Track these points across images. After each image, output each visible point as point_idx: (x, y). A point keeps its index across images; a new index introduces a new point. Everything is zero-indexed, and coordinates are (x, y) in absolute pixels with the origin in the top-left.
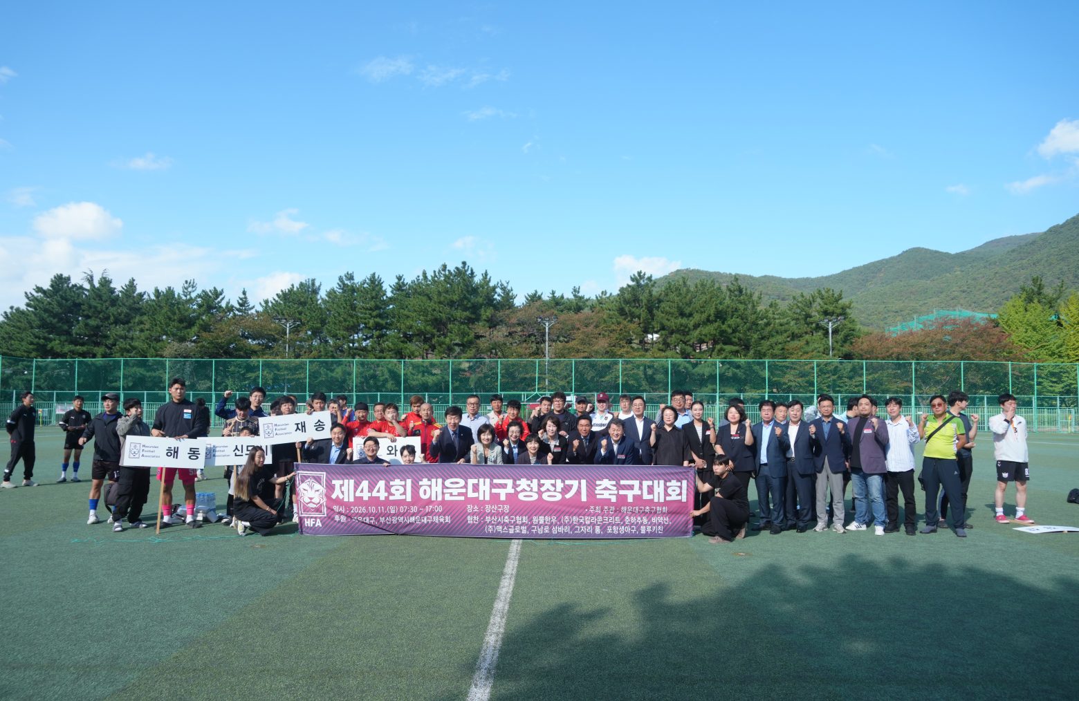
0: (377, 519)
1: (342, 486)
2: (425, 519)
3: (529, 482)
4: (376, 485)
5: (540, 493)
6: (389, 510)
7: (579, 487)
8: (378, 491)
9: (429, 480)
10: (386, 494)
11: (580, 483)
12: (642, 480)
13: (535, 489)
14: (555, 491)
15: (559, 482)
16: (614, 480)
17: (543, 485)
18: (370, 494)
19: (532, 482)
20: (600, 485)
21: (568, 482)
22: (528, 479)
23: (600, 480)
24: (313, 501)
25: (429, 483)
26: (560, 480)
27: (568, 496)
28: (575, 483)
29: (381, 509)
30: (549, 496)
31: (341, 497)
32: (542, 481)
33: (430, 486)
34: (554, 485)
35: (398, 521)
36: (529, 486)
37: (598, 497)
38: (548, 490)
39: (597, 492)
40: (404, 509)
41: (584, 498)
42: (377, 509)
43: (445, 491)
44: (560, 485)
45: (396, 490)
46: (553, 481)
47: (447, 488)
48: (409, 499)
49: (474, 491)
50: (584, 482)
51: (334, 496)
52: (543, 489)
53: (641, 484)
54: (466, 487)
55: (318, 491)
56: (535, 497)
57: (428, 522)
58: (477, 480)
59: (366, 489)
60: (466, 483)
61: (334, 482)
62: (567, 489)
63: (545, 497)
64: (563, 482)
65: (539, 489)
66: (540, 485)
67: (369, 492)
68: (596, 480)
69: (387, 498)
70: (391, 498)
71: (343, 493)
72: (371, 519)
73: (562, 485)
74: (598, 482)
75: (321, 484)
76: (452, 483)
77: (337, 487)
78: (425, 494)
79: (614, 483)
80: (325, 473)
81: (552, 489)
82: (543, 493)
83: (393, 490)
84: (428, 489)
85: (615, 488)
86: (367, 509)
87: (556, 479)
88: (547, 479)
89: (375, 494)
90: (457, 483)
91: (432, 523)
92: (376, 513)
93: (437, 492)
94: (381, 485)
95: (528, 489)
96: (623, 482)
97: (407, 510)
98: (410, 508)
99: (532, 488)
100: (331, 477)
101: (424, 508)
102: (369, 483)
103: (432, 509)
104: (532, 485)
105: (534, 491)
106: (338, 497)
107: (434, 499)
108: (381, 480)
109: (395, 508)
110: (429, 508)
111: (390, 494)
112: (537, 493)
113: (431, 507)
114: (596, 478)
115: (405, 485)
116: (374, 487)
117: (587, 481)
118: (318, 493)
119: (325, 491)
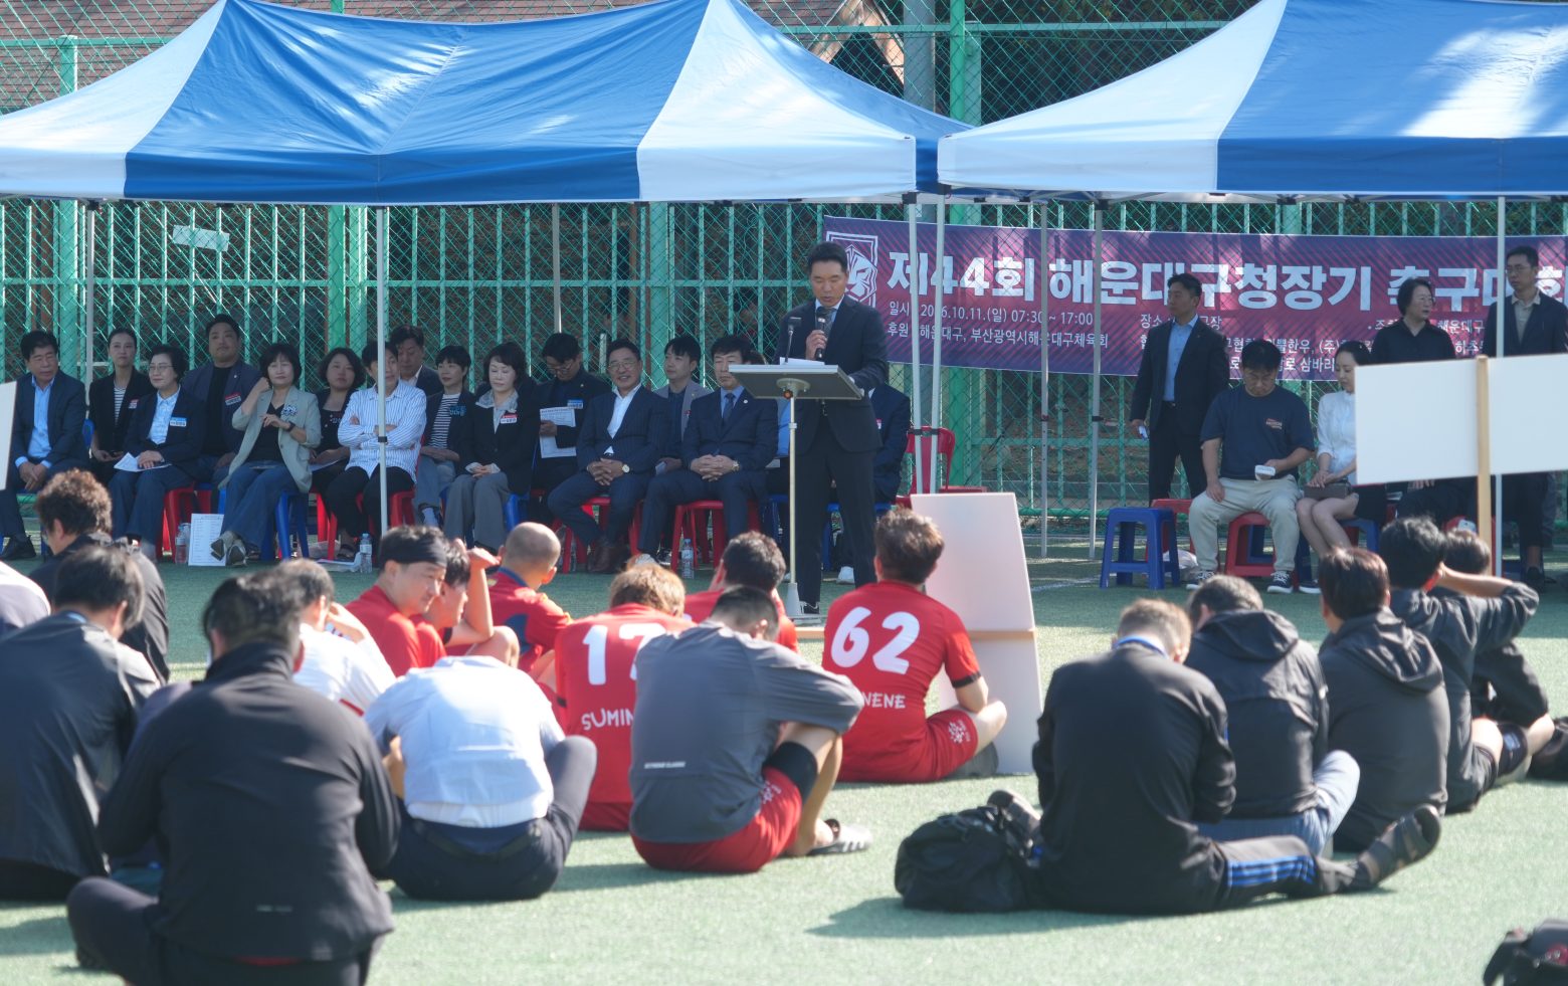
0: (967, 332)
1: (906, 263)
2: (1059, 338)
3: (1260, 271)
4: (967, 264)
5: (1280, 293)
6: (992, 316)
7: (1357, 283)
8: (972, 278)
9: (1069, 261)
10: (987, 285)
11: (1358, 274)
12: (1483, 268)
13: (1272, 285)
14: (1310, 289)
15: (1318, 270)
16: (1425, 268)
17: (1288, 276)
18: (955, 284)
19: (1265, 271)
20: (1398, 278)
21: (1335, 272)
22: (1258, 265)
23: (1399, 268)
24: (853, 290)
25: (1068, 268)
26: (1320, 268)
27: (1334, 300)
28: (1349, 273)
29: (976, 312)
30: (1297, 300)
31: (905, 284)
32: (1286, 270)
33: (1070, 274)
34: (1308, 278)
35: (1005, 338)
36: (1259, 278)
38: (1296, 288)
40: (1020, 314)
41: (1365, 304)
42: (968, 312)
43: (1099, 284)
44: (1319, 277)
45: (1006, 278)
46: (1306, 270)
47: (1104, 280)
48: (1030, 297)
49: (1154, 288)
50: (1366, 272)
51: (892, 283)
52: (1286, 285)
53: (1480, 276)
54: (1138, 278)
55: (863, 271)
56: (1271, 300)
57: (1063, 345)
58: (1160, 265)
59: (948, 273)
60: (1140, 271)
61: (892, 255)
62: (1333, 285)
63: (1290, 301)
64: (1326, 271)
65: (1279, 286)
66: (1281, 278)
67: (954, 278)
68: (1390, 268)
69: (988, 292)
70: (996, 292)
71: (907, 276)
72: (956, 332)
73: (1323, 278)
74: (1394, 273)
75: (869, 259)
76: (1112, 270)
77: (899, 267)
78: (1060, 289)
80: (876, 238)
81: (1305, 284)
82: (1287, 292)
83: (1000, 277)
84: (1064, 277)
86: (950, 310)
87: (1311, 264)
88: (1293, 264)
89: (965, 282)
90: (1122, 271)
91: (1072, 345)
92: (965, 321)
93: (1082, 286)
94: (977, 266)
95: (1258, 284)
96: (1443, 272)
97: (1025, 318)
98: (1031, 315)
99: (1265, 282)
100: (887, 244)
101: (1058, 315)
102: (955, 261)
103: (1073, 319)
104: (1265, 277)
105: (1268, 288)
106: (899, 283)
107: (1076, 299)
108: (977, 256)
109: (1003, 312)
110: (1067, 316)
111: (995, 285)
112: (1274, 292)
113: (1072, 314)
114: (1390, 264)
115: (1024, 269)
116: (964, 270)
117: (1373, 270)
118: (864, 275)
119: (875, 271)
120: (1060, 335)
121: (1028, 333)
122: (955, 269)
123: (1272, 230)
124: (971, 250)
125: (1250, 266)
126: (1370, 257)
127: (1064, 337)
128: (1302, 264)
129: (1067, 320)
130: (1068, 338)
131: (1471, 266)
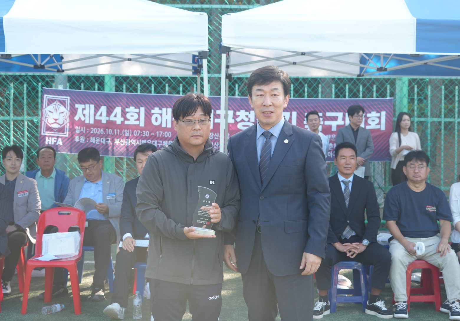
0: (113, 141)
1: (83, 109)
3: (247, 113)
4: (113, 110)
6: (124, 133)
7: (290, 119)
8: (115, 116)
9: (160, 109)
10: (122, 119)
11: (291, 115)
18: (107, 118)
19: (249, 113)
22: (246, 111)
24: (57, 121)
25: (160, 112)
28: (287, 115)
29: (117, 131)
31: (83, 119)
33: (161, 115)
35: (131, 143)
36: (247, 116)
40: (138, 133)
42: (113, 131)
45: (131, 116)
48: (142, 124)
50: (295, 114)
51: (76, 118)
53: (344, 116)
55: (63, 113)
57: (158, 146)
59: (104, 114)
61: (77, 106)
67: (107, 116)
69: (123, 122)
70: (126, 122)
71: (84, 115)
72: (108, 140)
75: (65, 107)
77: (80, 111)
78: (156, 121)
80: (69, 98)
83: (128, 116)
84: (159, 117)
86: (105, 131)
89: (112, 118)
92: (112, 135)
93: (167, 120)
94: (118, 110)
95: (246, 119)
96: (328, 114)
97: (140, 134)
98: (143, 132)
99: (249, 118)
100: (74, 101)
101: (155, 133)
102: (107, 108)
103: (162, 134)
104: (250, 116)
105: (251, 121)
106: (80, 119)
107: (164, 125)
108: (118, 106)
109: (130, 132)
110: (159, 133)
111: (126, 119)
113: (161, 132)
114: (305, 110)
115: (139, 112)
116: (112, 112)
117: (297, 113)
118: (62, 115)
119: (69, 113)
120: (156, 142)
121: (141, 141)
122: (107, 112)
124: (115, 103)
125: (243, 111)
126: (297, 108)
127: (158, 143)
129: (159, 135)
130: (160, 143)
131: (340, 111)
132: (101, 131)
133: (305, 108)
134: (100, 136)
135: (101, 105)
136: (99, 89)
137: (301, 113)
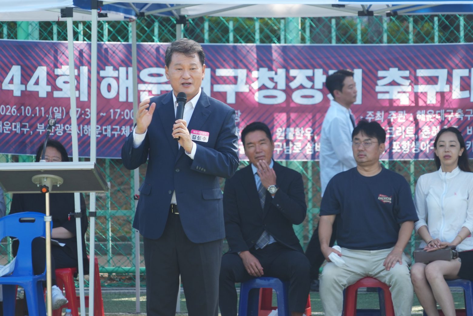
0: (33, 127)
2: (109, 130)
3: (272, 74)
4: (33, 72)
5: (288, 91)
6: (53, 113)
8: (37, 83)
9: (116, 69)
10: (49, 88)
12: (452, 69)
13: (282, 85)
14: (312, 87)
15: (319, 72)
16: (406, 69)
17: (294, 78)
18: (23, 88)
19: (276, 74)
20: (384, 78)
22: (270, 69)
23: (384, 69)
25: (115, 74)
26: (321, 70)
29: (40, 110)
30: (302, 97)
32: (293, 72)
33: (117, 79)
34: (311, 79)
35: (65, 131)
36: (272, 79)
37: (380, 96)
38: (301, 87)
39: (378, 89)
42: (34, 110)
43: (142, 87)
44: (320, 78)
45: (65, 82)
46: (309, 72)
47: (144, 82)
48: (84, 97)
50: (358, 73)
52: (293, 85)
53: (450, 75)
56: (281, 98)
57: (113, 135)
59: (18, 79)
63: (296, 97)
64: (326, 72)
65: (287, 86)
66: (289, 79)
67: (22, 83)
68: (377, 70)
69: (50, 94)
70: (57, 94)
72: (24, 126)
73: (323, 78)
74: (381, 73)
76: (151, 75)
78: (109, 91)
79: (407, 73)
81: (308, 84)
82: (293, 90)
83: (59, 82)
84: (114, 83)
85: (408, 82)
86: (19, 109)
87: (313, 67)
88: (299, 68)
89: (31, 87)
90: (159, 75)
91: (119, 136)
92: (31, 118)
93: (127, 88)
94: (41, 72)
95: (270, 85)
96: (420, 72)
98: (85, 112)
99: (276, 83)
101: (108, 112)
102: (23, 69)
103: (120, 114)
104: (276, 79)
105: (279, 87)
107: (122, 99)
108: (41, 65)
109: (62, 110)
110: (115, 113)
111: (55, 88)
112: (284, 91)
113: (119, 111)
114: (377, 66)
115: (79, 75)
116: (30, 76)
117: (363, 72)
120: (109, 128)
121: (83, 127)
122: (22, 76)
123: (279, 40)
124: (35, 60)
125: (264, 70)
126: (361, 61)
127: (113, 129)
128: (306, 67)
129: (115, 116)
130: (116, 130)
131: (443, 67)
132: (13, 110)
133: (377, 62)
134: (11, 119)
135: (12, 65)
136: (9, 36)
137: (370, 71)
